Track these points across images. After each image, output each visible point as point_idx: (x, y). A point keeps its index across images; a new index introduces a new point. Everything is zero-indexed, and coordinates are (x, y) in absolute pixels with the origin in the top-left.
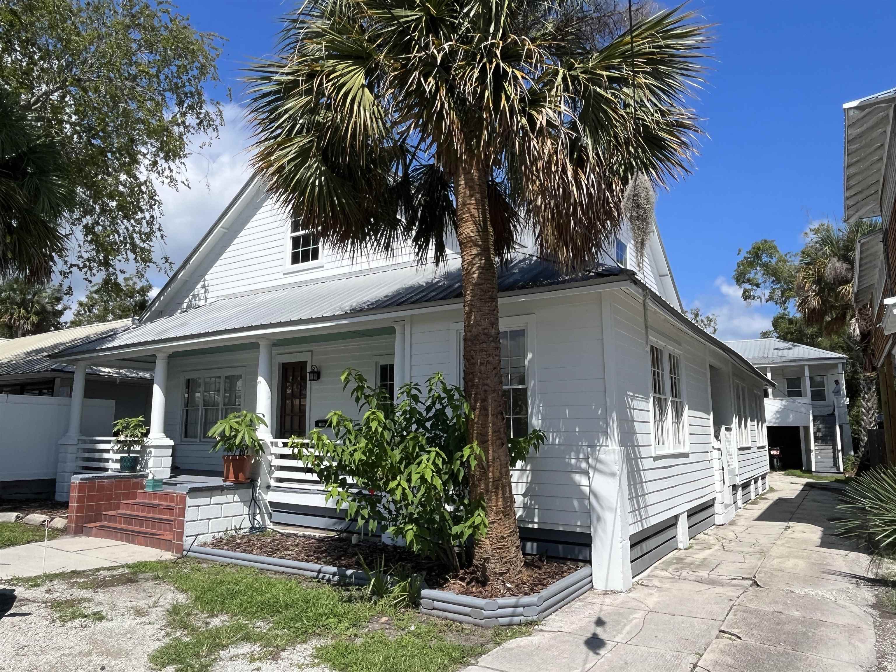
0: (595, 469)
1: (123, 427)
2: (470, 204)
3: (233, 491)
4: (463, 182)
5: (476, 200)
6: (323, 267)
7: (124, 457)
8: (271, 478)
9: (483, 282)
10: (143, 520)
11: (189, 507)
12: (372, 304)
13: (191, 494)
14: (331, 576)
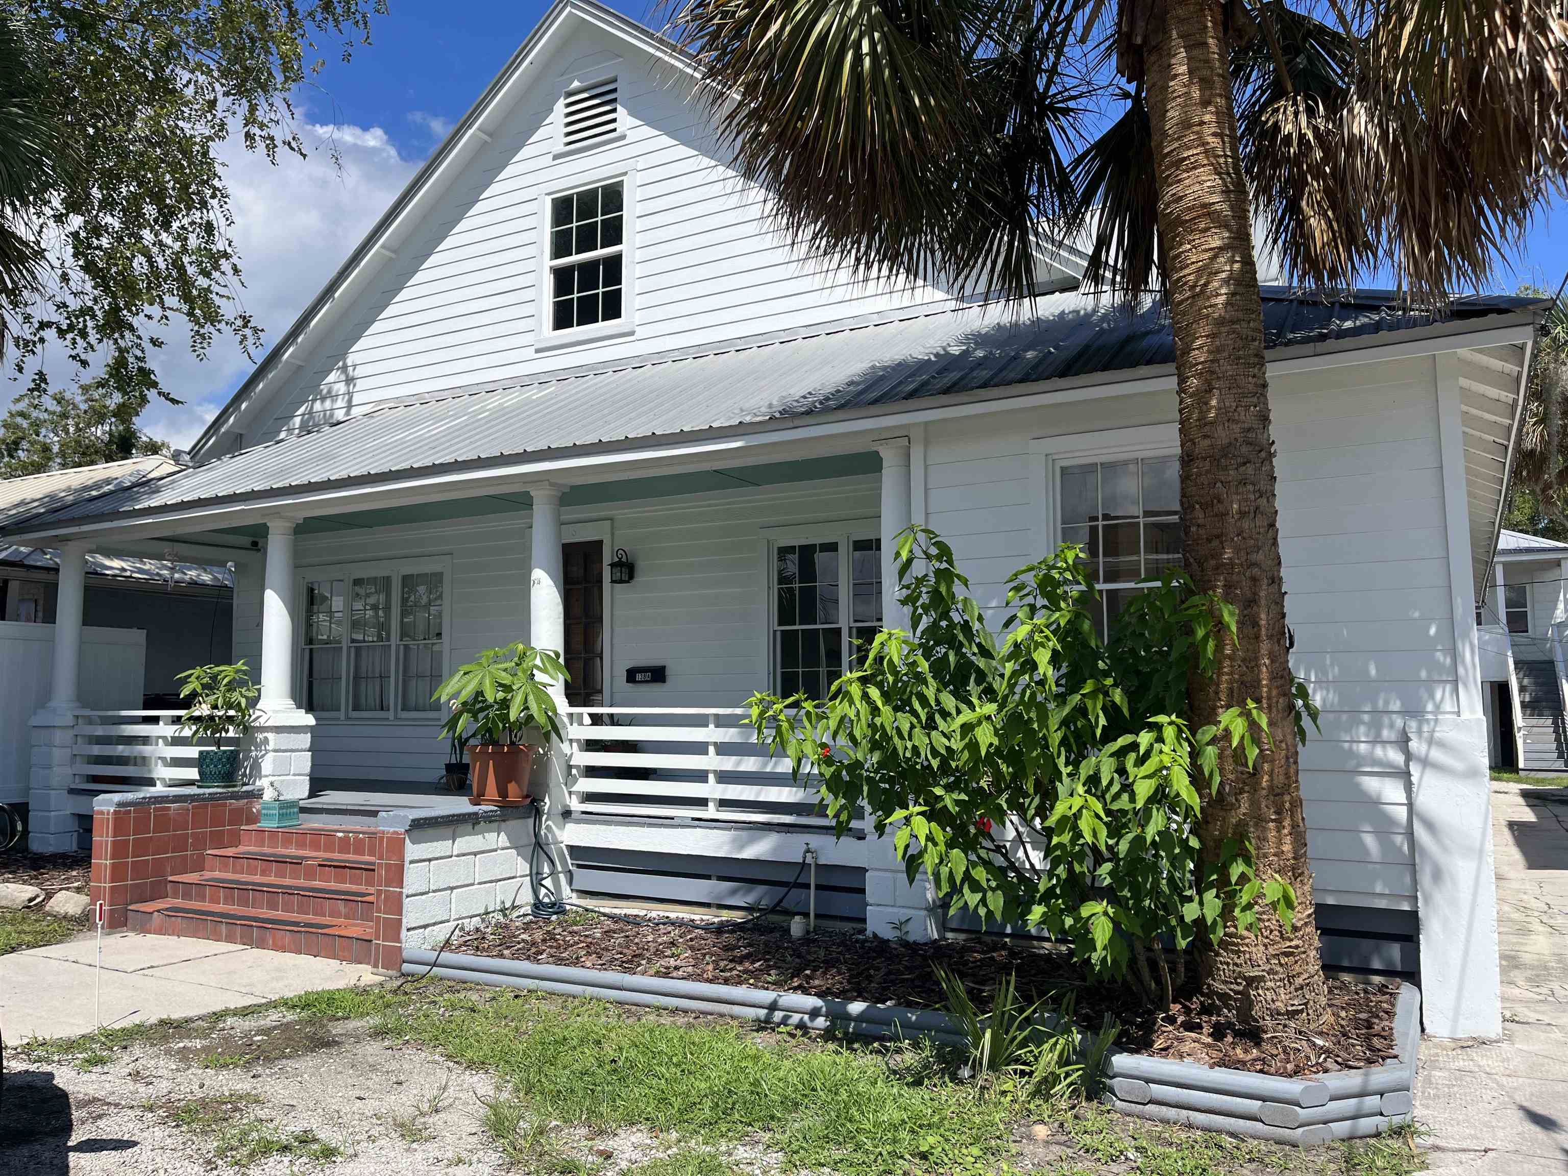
0: (1425, 763)
1: (204, 686)
2: (1202, 123)
3: (495, 825)
4: (1183, 69)
5: (1217, 113)
6: (632, 333)
7: (208, 752)
8: (570, 793)
9: (1240, 315)
10: (272, 894)
11: (411, 862)
12: (827, 399)
13: (416, 833)
14: (806, 1017)
